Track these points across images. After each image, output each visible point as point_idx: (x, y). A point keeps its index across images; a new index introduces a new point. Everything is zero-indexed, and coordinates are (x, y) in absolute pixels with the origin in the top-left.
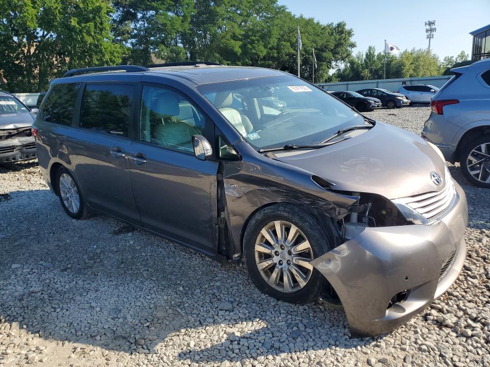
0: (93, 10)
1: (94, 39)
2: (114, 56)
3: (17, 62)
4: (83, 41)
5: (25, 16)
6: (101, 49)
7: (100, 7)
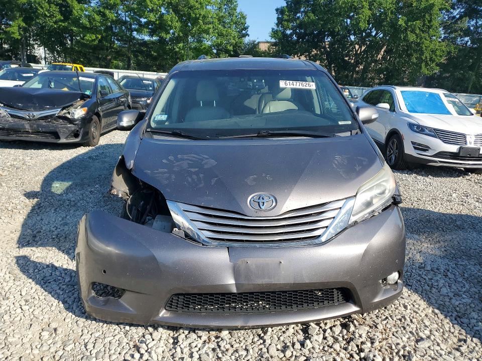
0: (425, 8)
1: (417, 38)
2: (436, 56)
3: (347, 58)
4: (406, 40)
5: (359, 18)
6: (422, 48)
7: (433, 4)
